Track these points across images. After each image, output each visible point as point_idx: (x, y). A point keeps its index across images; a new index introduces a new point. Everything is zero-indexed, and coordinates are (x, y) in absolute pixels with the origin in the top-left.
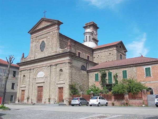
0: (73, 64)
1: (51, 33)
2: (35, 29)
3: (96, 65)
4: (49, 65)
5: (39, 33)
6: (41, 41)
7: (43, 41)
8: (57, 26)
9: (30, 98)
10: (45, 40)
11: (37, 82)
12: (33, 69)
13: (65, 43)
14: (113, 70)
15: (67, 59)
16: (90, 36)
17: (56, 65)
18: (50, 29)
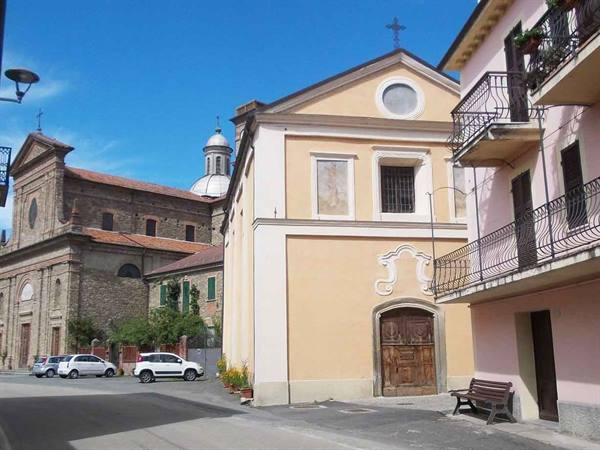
0: (86, 266)
1: (46, 177)
2: (20, 163)
3: (184, 257)
4: (39, 266)
5: (27, 175)
6: (31, 197)
7: (34, 199)
8: (55, 159)
9: (9, 355)
10: (36, 195)
11: (21, 312)
12: (15, 277)
13: (93, 202)
14: (193, 277)
15: (65, 253)
16: (219, 157)
17: (51, 268)
18: (46, 165)
